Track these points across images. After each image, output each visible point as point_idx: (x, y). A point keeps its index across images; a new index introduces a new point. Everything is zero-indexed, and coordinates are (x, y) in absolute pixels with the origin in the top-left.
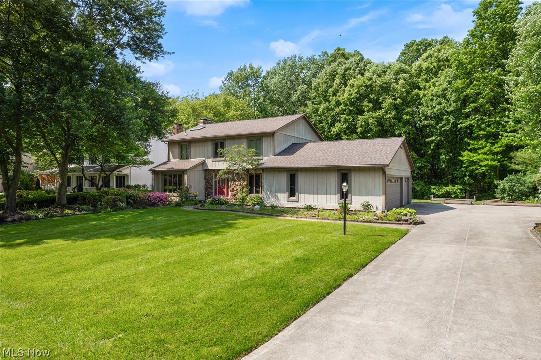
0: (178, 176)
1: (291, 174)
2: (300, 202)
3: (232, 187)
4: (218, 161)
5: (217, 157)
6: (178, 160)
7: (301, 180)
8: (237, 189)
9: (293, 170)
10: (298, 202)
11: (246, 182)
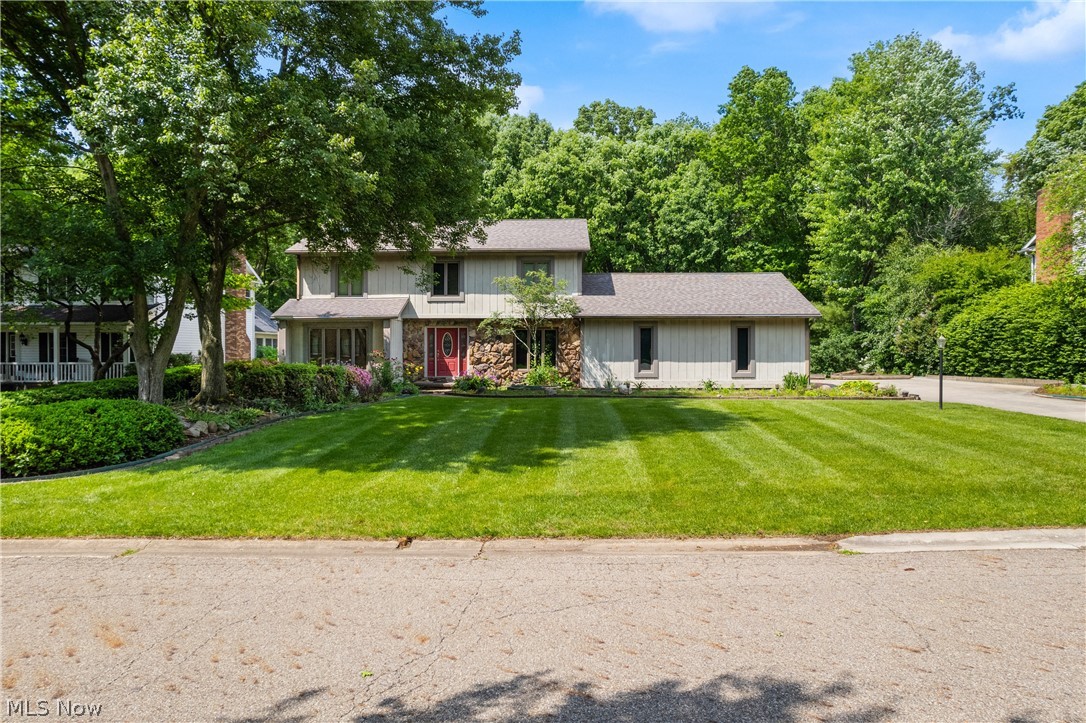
0: (323, 333)
1: (642, 330)
2: (660, 379)
3: (477, 356)
4: (445, 302)
5: (442, 294)
6: (329, 296)
7: (663, 338)
8: (488, 360)
9: (648, 322)
10: (657, 378)
11: (511, 344)
